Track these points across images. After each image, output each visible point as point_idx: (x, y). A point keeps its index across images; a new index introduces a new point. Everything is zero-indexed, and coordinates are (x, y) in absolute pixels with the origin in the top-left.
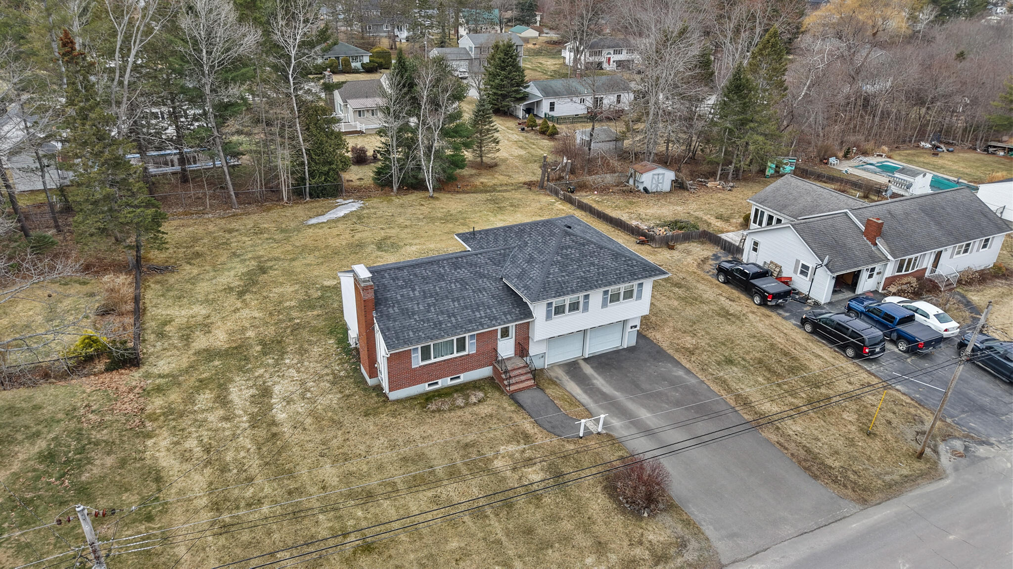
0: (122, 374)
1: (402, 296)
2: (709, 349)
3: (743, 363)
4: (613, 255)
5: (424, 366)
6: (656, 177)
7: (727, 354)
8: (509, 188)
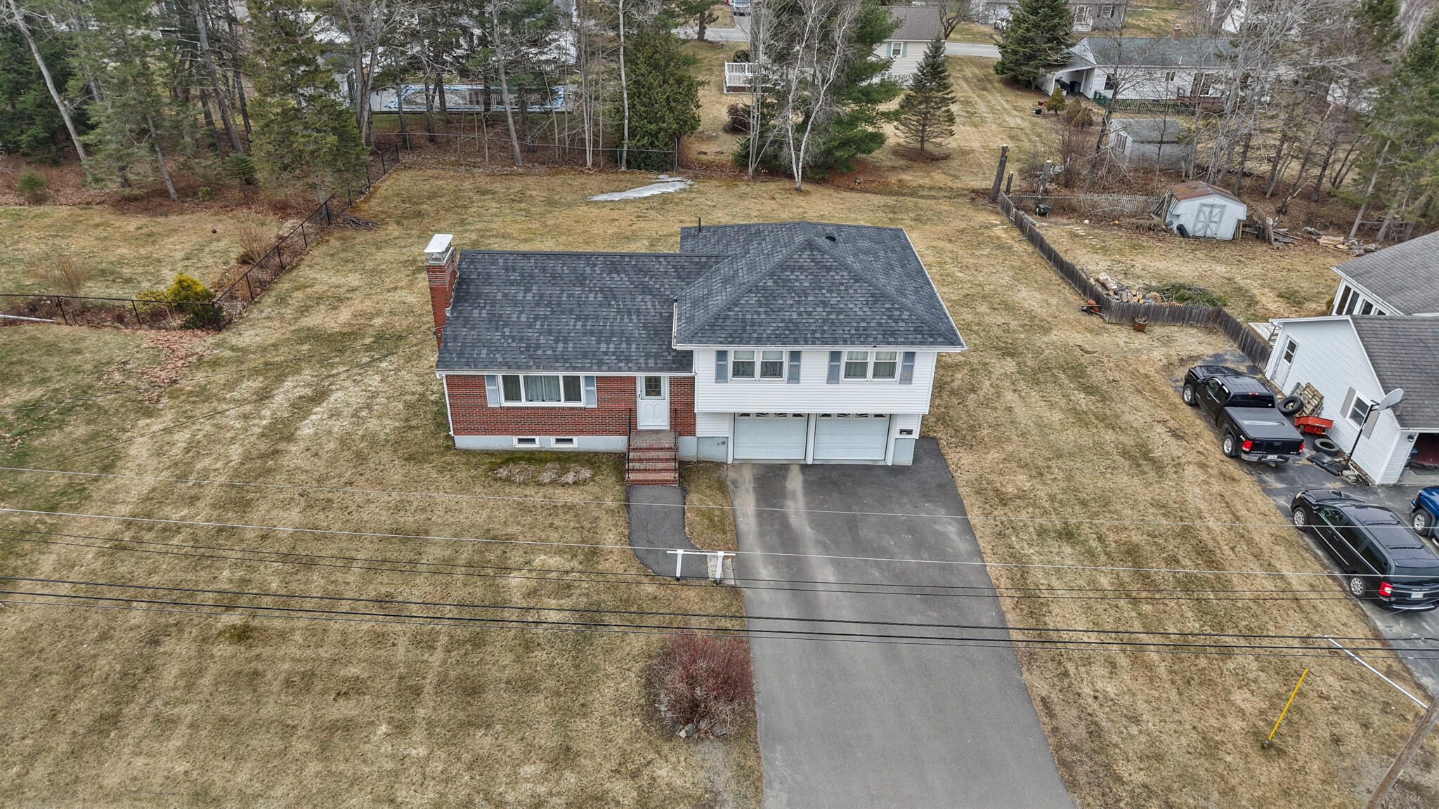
0: (196, 336)
1: (505, 295)
2: (1047, 505)
3: (1093, 543)
4: (873, 295)
5: (509, 408)
6: (1207, 210)
7: (1073, 521)
8: (941, 194)
